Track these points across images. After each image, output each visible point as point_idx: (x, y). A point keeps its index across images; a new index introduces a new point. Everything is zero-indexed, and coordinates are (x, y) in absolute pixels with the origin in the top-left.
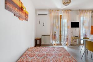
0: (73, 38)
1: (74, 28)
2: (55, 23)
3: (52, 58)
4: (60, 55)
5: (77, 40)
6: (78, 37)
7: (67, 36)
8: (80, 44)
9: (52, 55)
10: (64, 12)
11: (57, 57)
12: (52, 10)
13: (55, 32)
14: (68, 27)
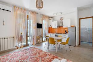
0: (38, 37)
1: (39, 29)
2: (21, 23)
3: (29, 60)
4: (35, 54)
5: (41, 38)
6: (41, 36)
7: (34, 36)
8: (43, 42)
9: (27, 57)
10: (31, 13)
11: (33, 57)
12: (18, 8)
13: (22, 33)
14: (34, 28)
